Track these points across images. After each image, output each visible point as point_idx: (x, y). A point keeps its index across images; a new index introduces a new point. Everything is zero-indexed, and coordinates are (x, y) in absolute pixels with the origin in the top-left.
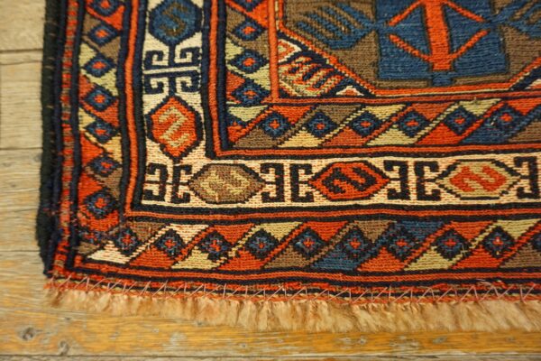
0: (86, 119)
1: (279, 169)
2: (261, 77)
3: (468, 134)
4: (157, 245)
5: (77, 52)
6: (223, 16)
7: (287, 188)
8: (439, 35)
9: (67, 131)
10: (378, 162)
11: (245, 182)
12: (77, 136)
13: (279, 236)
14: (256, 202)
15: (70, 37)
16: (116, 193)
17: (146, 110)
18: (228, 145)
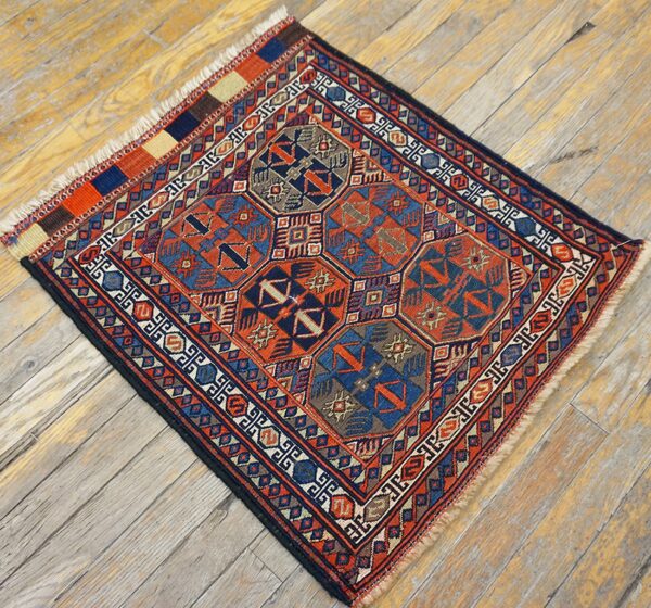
0: (308, 535)
1: (388, 486)
2: (354, 462)
3: (431, 418)
4: (376, 551)
5: (282, 516)
6: (319, 455)
7: (397, 489)
8: (394, 398)
9: (305, 547)
10: (415, 453)
11: (382, 501)
12: (310, 546)
13: (410, 507)
14: (392, 503)
15: (273, 514)
16: (344, 550)
17: (327, 511)
18: (365, 495)
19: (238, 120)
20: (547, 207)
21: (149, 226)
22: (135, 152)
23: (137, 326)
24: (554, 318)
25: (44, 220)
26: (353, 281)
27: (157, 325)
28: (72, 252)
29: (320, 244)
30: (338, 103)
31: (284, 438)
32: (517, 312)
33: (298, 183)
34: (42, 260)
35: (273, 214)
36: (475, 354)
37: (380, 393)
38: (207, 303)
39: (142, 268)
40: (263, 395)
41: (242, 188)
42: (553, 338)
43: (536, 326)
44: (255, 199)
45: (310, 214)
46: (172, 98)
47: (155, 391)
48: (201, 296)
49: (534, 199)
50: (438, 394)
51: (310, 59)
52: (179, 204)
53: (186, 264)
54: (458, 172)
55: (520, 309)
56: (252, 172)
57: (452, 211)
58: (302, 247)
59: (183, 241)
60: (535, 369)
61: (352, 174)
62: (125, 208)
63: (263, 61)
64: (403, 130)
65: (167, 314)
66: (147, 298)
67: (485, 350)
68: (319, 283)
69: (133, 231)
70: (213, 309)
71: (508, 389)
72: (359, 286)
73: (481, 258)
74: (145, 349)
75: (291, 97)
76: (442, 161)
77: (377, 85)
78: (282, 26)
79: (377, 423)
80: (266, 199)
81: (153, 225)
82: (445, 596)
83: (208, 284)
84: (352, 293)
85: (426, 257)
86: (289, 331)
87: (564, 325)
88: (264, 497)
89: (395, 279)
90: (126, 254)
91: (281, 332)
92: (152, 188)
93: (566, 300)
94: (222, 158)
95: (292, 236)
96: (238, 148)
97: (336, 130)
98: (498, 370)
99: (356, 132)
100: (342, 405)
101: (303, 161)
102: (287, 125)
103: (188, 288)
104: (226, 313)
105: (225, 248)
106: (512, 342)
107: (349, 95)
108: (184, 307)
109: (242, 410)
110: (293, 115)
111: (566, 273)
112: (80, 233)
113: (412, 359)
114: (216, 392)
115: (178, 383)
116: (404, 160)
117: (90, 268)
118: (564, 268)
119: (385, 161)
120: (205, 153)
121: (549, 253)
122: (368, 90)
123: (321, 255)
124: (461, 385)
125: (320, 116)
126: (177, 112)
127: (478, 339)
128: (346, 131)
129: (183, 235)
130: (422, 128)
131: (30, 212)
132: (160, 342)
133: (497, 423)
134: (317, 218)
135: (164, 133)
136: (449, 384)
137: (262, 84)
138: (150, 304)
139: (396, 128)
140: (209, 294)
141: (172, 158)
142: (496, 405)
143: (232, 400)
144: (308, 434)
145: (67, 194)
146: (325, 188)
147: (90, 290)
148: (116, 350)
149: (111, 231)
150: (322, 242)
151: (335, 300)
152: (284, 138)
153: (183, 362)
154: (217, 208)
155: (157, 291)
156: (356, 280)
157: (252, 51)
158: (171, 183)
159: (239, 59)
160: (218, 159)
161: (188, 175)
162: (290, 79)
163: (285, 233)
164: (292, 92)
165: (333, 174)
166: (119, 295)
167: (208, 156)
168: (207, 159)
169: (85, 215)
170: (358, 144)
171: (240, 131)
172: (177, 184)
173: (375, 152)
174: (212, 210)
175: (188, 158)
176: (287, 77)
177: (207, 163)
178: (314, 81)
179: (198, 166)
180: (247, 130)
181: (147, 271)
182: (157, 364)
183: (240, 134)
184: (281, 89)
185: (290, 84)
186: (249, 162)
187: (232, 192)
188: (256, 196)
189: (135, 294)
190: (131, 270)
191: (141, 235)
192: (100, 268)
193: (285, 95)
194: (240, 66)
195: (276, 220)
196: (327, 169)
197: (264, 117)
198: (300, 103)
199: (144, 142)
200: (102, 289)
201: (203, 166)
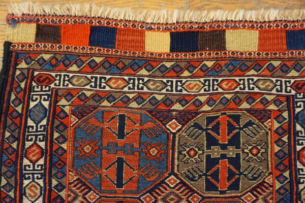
19: (222, 74)
21: (93, 96)
22: (138, 30)
23: (22, 159)
25: (43, 26)
27: (34, 170)
28: (38, 67)
30: (298, 128)
33: (211, 162)
34: (17, 54)
35: (173, 168)
38: (75, 186)
39: (62, 123)
41: (174, 129)
44: (174, 145)
45: (194, 192)
46: (199, 12)
48: (76, 178)
52: (125, 99)
53: (87, 149)
56: (191, 123)
59: (103, 129)
61: (251, 191)
62: (93, 67)
63: (284, 41)
65: (45, 170)
66: (44, 147)
69: (82, 90)
70: (75, 193)
74: (13, 178)
75: (274, 91)
80: (180, 153)
81: (97, 98)
83: (87, 176)
90: (63, 102)
92: (121, 71)
94: (184, 92)
95: (167, 196)
96: (201, 95)
97: (276, 147)
99: (286, 162)
101: (230, 148)
102: (248, 110)
103: (73, 166)
105: (120, 162)
108: (59, 175)
110: (261, 107)
112: (54, 57)
117: (36, 89)
120: (178, 77)
125: (277, 125)
128: (281, 154)
129: (106, 125)
131: (39, 13)
132: (26, 182)
135: (168, 33)
138: (42, 153)
140: (81, 182)
141: (155, 60)
145: (71, 22)
146: (223, 183)
147: (21, 106)
149: (71, 75)
152: (237, 118)
154: (145, 126)
155: (54, 149)
157: (286, 26)
158: (136, 78)
159: (271, 24)
160: (181, 91)
161: (152, 83)
162: (288, 75)
163: (166, 189)
164: (278, 87)
165: (239, 179)
166: (32, 127)
167: (177, 81)
168: (174, 84)
169: (68, 48)
170: (278, 173)
171: (216, 83)
172: (139, 83)
173: (282, 191)
174: (141, 125)
175: (163, 70)
176: (287, 72)
177: (172, 86)
178: (302, 94)
179: (164, 83)
180: (220, 87)
181: (62, 128)
182: (12, 194)
183: (213, 85)
184: (273, 77)
185: (283, 80)
186: (198, 114)
187: (165, 125)
188: (177, 144)
189: (41, 137)
190: (54, 118)
191: (83, 98)
192: (41, 95)
193: (272, 85)
194: (266, 31)
195: (170, 175)
196: (239, 171)
197: (240, 88)
198: (274, 102)
199: (150, 29)
200: (28, 112)
201: (167, 86)
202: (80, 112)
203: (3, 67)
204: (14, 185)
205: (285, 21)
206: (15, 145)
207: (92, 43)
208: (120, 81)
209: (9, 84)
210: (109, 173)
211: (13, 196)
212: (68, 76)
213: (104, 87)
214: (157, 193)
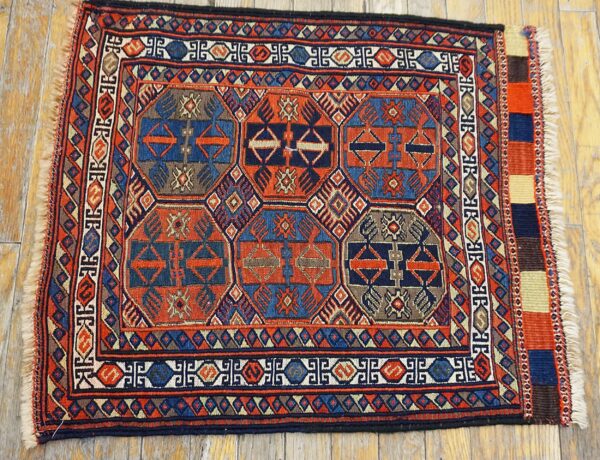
0: (141, 17)
1: (114, 83)
2: (149, 78)
3: (118, 149)
4: (91, 40)
5: (168, 15)
6: (177, 67)
7: (106, 85)
8: (156, 140)
9: (139, 11)
10: (112, 117)
11: (110, 70)
12: (136, 14)
13: (88, 80)
14: (102, 73)
15: (176, 13)
16: (113, 26)
17: (142, 38)
18: (125, 65)
20: (154, 415)
21: (451, 118)
22: (533, 165)
23: (377, 45)
24: (77, 303)
25: (526, 64)
26: (262, 203)
27: (366, 58)
28: (479, 59)
29: (316, 212)
30: (430, 361)
31: (209, 58)
32: (112, 284)
34: (492, 38)
35: (374, 205)
36: (120, 220)
37: (169, 136)
38: (350, 99)
39: (420, 85)
40: (250, 73)
41: (421, 206)
42: (66, 285)
43: (88, 283)
44: (402, 207)
45: (348, 230)
46: (564, 238)
47: (321, 21)
48: (359, 100)
49: (172, 413)
50: (126, 168)
51: (503, 390)
52: (451, 153)
53: (393, 112)
54: (262, 382)
55: (110, 289)
56: (429, 228)
57: (235, 335)
58: (326, 198)
59: (415, 128)
60: (65, 246)
61: (349, 297)
62: (485, 118)
63: (539, 347)
64: (347, 384)
65: (367, 69)
66: (392, 67)
67: (115, 231)
68: (286, 180)
69: (458, 106)
70: (342, 100)
71: (75, 214)
72: (254, 203)
73: (178, 310)
74: (356, 37)
75: (474, 330)
76: (286, 382)
77: (417, 417)
78: (564, 404)
79: (155, 115)
80: (393, 213)
81: (450, 122)
82: (27, 52)
83: (363, 112)
84: (255, 193)
85: (222, 271)
86: (273, 127)
87: (64, 304)
88: (191, 18)
89: (232, 231)
90: (443, 86)
91: (278, 121)
92: (483, 148)
93: (77, 328)
94: (465, 219)
95: (342, 199)
96: (463, 240)
97: (404, 332)
98: (93, 222)
99: (386, 344)
100: (190, 108)
101: (401, 274)
102: (448, 296)
103: (374, 97)
104: (330, 103)
105: (381, 147)
106: (98, 254)
107: (430, 380)
108: (362, 84)
109: (254, 53)
110: (453, 313)
111: (93, 354)
112: (492, 76)
113: (165, 179)
114: (282, 50)
115: (312, 37)
116: (319, 353)
117: (454, 58)
118: (98, 359)
119: (334, 337)
120: (482, 213)
121: (122, 365)
122: (418, 403)
123: (306, 205)
124: (113, 188)
125: (431, 333)
126: (543, 228)
127: (127, 234)
128: (395, 337)
129: (420, 132)
130: (333, 403)
131: (541, 59)
132: (352, 50)
133: (67, 182)
134: (339, 231)
135: (532, 201)
136: (123, 182)
137: (512, 321)
138: (386, 66)
139: (355, 381)
140: (355, 106)
141: (500, 186)
142: (77, 194)
143: (266, 54)
144: (196, 72)
145: (535, 93)
146: (359, 265)
147: (435, 43)
148: (374, 23)
149: (473, 94)
150: (316, 216)
151: (262, 177)
152: (437, 282)
153: (324, 51)
154: (421, 175)
155: (391, 78)
156: (261, 206)
157: (559, 348)
158: (476, 165)
159: (559, 329)
160: (466, 216)
161: (473, 182)
162: (495, 350)
163: (350, 197)
164: (479, 336)
165: (364, 283)
166: (413, 55)
167: (476, 211)
168: (474, 208)
169: (504, 90)
170: (372, 333)
171: (478, 257)
172: (471, 168)
173: (351, 337)
174: (423, 170)
175: (489, 196)
176: (499, 348)
177: (470, 205)
178: (473, 367)
179: (474, 196)
180: (474, 263)
181: (414, 85)
182: (339, 36)
183: (476, 255)
184: (491, 330)
185: (489, 343)
186: (440, 235)
187: (425, 196)
188: (403, 210)
189: (403, 64)
190: (425, 77)
191: (449, 107)
192: (448, 63)
193: (481, 327)
194: (549, 323)
195: (367, 202)
196: (374, 284)
197: (474, 288)
198: (461, 330)
199: (537, 181)
200: (428, 50)
201: (471, 199)
202: (432, 103)
203: (476, 25)
204: (349, 38)
205: (565, 347)
206: (392, 38)
207: (513, 116)
208: (471, 147)
209: (457, 30)
210: (367, 135)
211: (336, 37)
212: (472, 91)
213: (463, 130)
214: (345, 188)
